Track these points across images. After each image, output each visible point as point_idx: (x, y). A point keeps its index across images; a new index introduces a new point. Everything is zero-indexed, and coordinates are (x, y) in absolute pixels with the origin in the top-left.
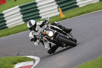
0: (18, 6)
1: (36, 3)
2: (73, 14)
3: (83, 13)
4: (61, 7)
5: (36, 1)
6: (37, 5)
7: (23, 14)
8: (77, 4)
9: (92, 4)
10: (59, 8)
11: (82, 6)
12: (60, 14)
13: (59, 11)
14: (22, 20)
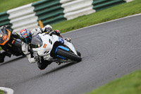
1: (8, 15)
4: (42, 20)
8: (65, 16)
9: (85, 16)
10: (40, 21)
11: (72, 18)
13: (39, 25)
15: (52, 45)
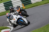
0: (3, 3)
1: (11, 2)
2: (29, 7)
3: (34, 6)
5: (11, 1)
6: (12, 3)
7: (5, 7)
8: (31, 2)
9: (38, 2)
12: (23, 7)
14: (5, 9)
15: (17, 19)
